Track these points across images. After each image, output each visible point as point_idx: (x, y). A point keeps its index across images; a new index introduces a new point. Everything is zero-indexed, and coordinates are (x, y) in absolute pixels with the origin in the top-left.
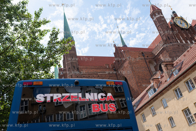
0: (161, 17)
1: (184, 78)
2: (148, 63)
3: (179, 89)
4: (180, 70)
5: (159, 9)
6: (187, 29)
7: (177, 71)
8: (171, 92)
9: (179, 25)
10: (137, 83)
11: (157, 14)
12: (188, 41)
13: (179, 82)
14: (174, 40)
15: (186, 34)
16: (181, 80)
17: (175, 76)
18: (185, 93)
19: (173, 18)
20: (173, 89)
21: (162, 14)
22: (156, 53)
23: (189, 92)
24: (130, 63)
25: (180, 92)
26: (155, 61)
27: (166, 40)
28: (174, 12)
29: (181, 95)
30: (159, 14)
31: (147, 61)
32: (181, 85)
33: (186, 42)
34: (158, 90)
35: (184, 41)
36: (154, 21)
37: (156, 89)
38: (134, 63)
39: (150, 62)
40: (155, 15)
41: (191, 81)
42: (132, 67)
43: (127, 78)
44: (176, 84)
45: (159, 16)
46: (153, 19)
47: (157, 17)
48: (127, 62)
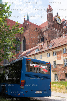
0: (51, 13)
1: (53, 50)
2: (37, 34)
3: (49, 53)
4: (53, 46)
5: (52, 9)
6: (60, 24)
7: (51, 46)
8: (46, 53)
9: (57, 21)
10: (30, 42)
11: (50, 11)
12: (58, 30)
13: (50, 51)
14: (53, 27)
15: (59, 27)
16: (52, 50)
17: (50, 48)
18: (51, 56)
19: (56, 16)
20: (47, 52)
21: (52, 12)
22: (43, 30)
23: (53, 56)
24: (29, 31)
25: (49, 55)
26: (41, 34)
27: (49, 26)
28: (57, 13)
29: (49, 56)
30: (51, 11)
31: (38, 33)
32: (51, 52)
33: (57, 30)
34: (40, 51)
35: (56, 29)
36: (47, 14)
37: (40, 50)
38: (31, 32)
39: (38, 34)
40: (49, 11)
41: (55, 52)
42: (30, 34)
43: (26, 38)
44: (49, 51)
45: (51, 12)
46: (47, 12)
47: (50, 12)
48: (28, 30)
